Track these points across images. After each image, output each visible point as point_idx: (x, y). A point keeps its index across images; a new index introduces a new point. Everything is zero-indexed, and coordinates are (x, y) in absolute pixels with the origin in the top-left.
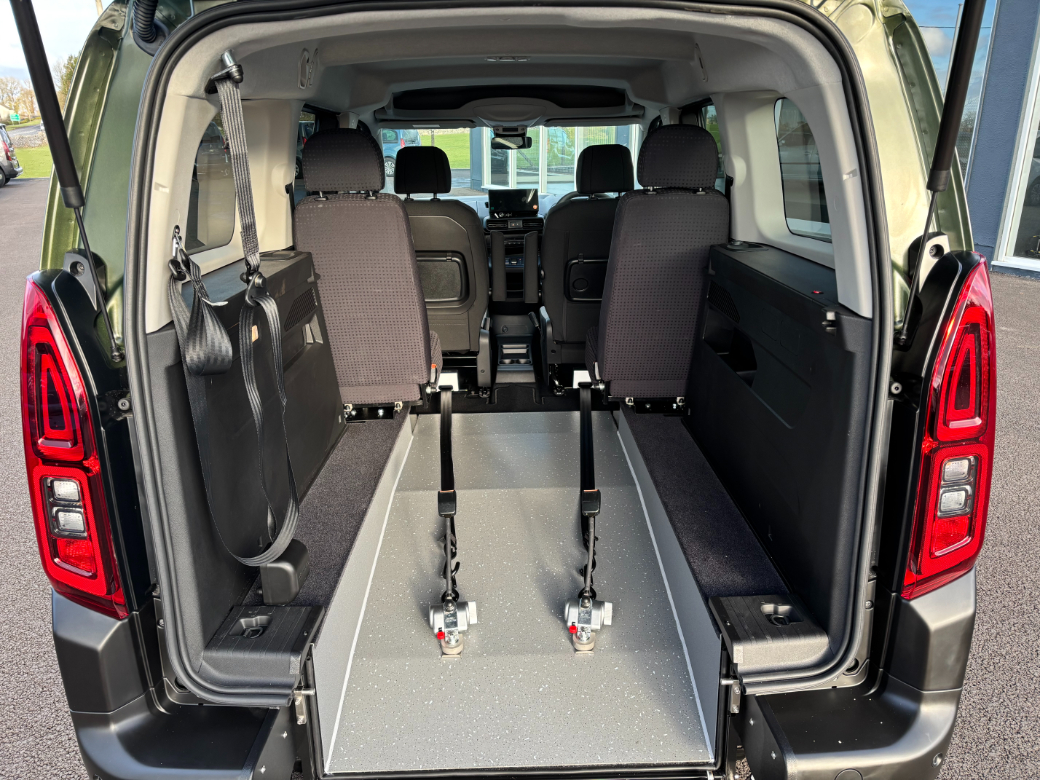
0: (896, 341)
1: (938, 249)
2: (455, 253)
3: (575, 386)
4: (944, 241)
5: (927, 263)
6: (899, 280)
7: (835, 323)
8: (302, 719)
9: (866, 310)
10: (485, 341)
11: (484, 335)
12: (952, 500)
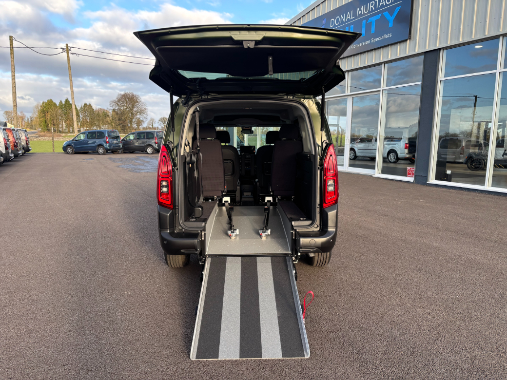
0: (320, 159)
1: (326, 142)
2: (231, 160)
3: (266, 201)
4: (327, 141)
5: (324, 145)
6: (320, 148)
7: (309, 157)
8: (203, 239)
9: (314, 154)
10: (238, 187)
11: (238, 186)
12: (331, 188)
